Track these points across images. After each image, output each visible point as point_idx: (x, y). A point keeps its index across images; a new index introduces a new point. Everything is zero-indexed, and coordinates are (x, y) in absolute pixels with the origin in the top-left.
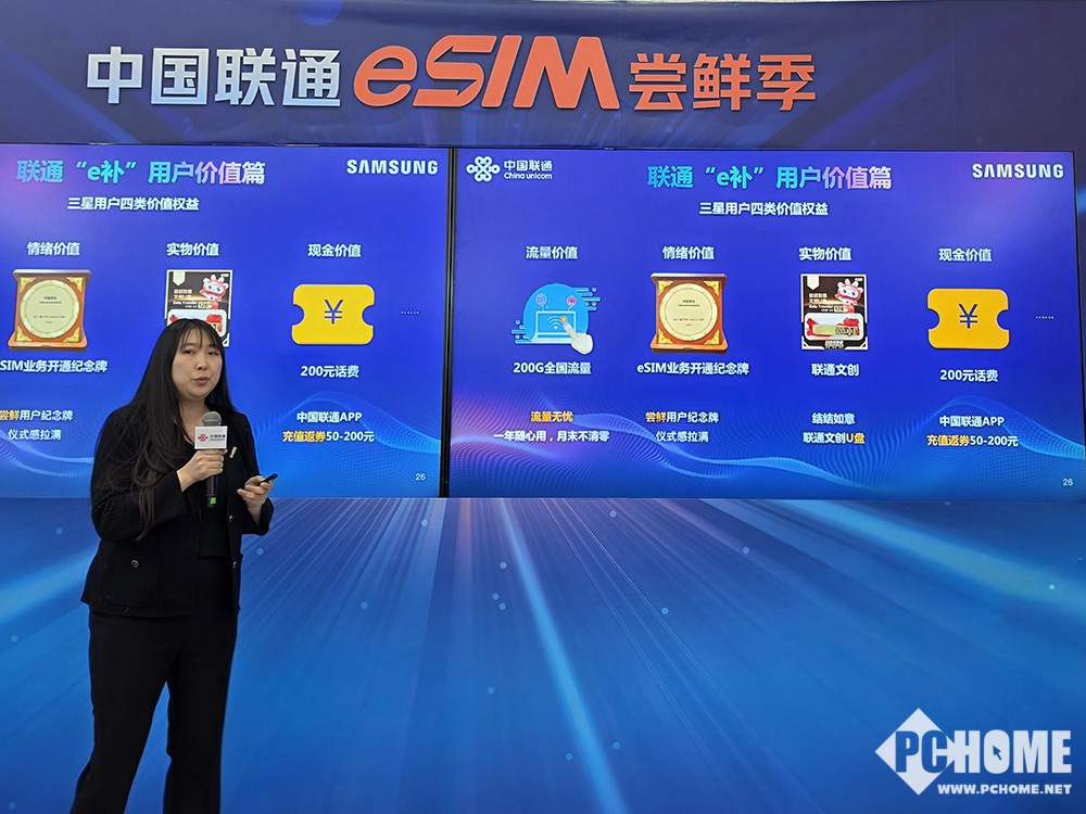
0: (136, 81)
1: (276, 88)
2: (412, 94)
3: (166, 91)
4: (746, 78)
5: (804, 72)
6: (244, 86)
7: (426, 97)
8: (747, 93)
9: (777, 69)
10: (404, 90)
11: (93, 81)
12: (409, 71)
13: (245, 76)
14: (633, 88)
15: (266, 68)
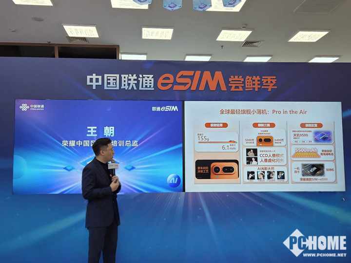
0: (100, 83)
1: (137, 85)
2: (173, 87)
3: (108, 86)
4: (259, 83)
5: (274, 81)
6: (129, 84)
7: (176, 88)
8: (259, 87)
9: (267, 80)
10: (170, 86)
11: (89, 83)
12: (172, 81)
13: (129, 82)
14: (230, 85)
15: (134, 80)
